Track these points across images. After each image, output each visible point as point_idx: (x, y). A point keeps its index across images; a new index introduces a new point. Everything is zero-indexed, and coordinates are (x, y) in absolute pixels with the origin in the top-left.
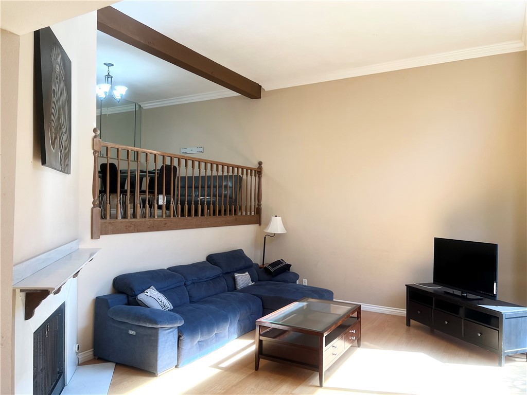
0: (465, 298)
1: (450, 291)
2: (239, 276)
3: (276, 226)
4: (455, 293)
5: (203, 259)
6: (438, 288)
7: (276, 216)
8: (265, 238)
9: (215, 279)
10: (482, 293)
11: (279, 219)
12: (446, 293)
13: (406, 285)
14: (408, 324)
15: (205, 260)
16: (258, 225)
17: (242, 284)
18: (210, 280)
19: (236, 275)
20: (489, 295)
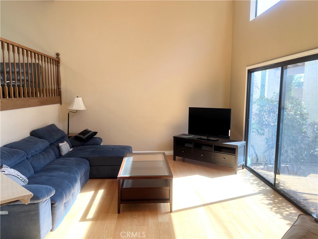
0: (210, 140)
1: (199, 137)
2: (62, 145)
3: (79, 104)
4: (202, 138)
5: (28, 135)
6: (191, 136)
7: (77, 97)
8: (69, 114)
9: (45, 150)
10: (221, 137)
11: (80, 99)
12: (198, 138)
13: (173, 137)
14: (174, 159)
15: (29, 135)
16: (59, 104)
17: (66, 151)
18: (42, 151)
19: (61, 144)
20: (226, 137)
